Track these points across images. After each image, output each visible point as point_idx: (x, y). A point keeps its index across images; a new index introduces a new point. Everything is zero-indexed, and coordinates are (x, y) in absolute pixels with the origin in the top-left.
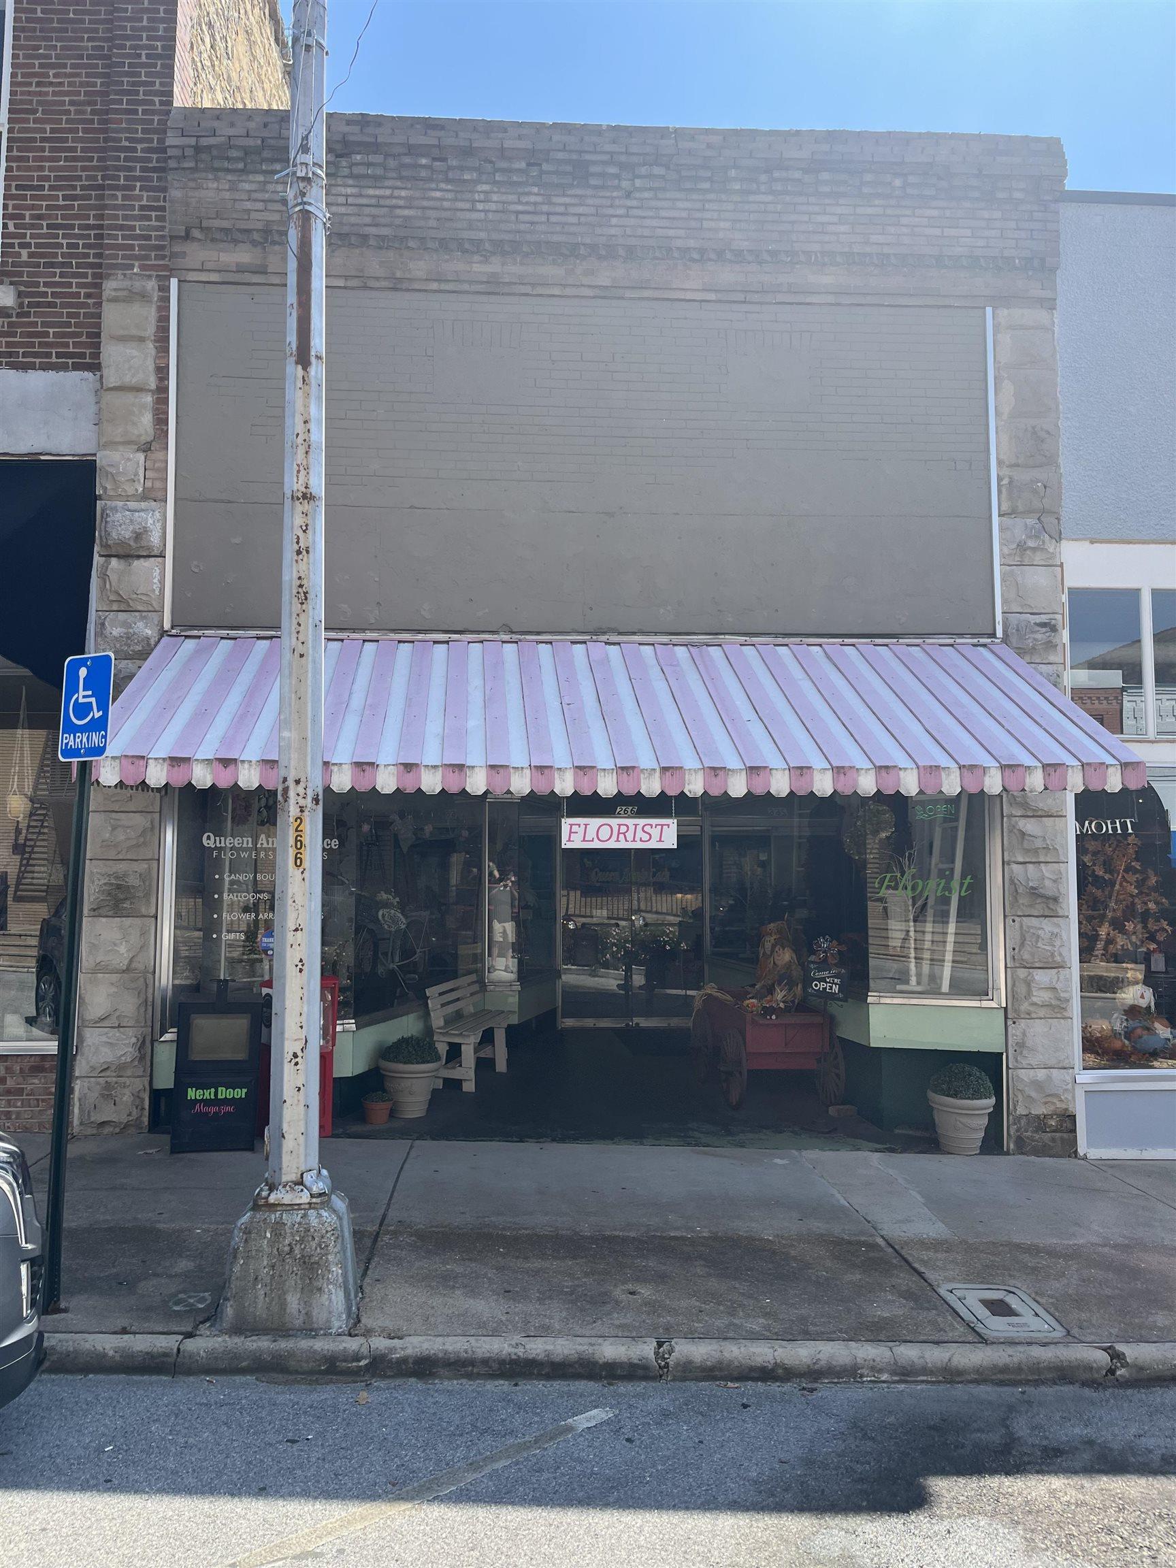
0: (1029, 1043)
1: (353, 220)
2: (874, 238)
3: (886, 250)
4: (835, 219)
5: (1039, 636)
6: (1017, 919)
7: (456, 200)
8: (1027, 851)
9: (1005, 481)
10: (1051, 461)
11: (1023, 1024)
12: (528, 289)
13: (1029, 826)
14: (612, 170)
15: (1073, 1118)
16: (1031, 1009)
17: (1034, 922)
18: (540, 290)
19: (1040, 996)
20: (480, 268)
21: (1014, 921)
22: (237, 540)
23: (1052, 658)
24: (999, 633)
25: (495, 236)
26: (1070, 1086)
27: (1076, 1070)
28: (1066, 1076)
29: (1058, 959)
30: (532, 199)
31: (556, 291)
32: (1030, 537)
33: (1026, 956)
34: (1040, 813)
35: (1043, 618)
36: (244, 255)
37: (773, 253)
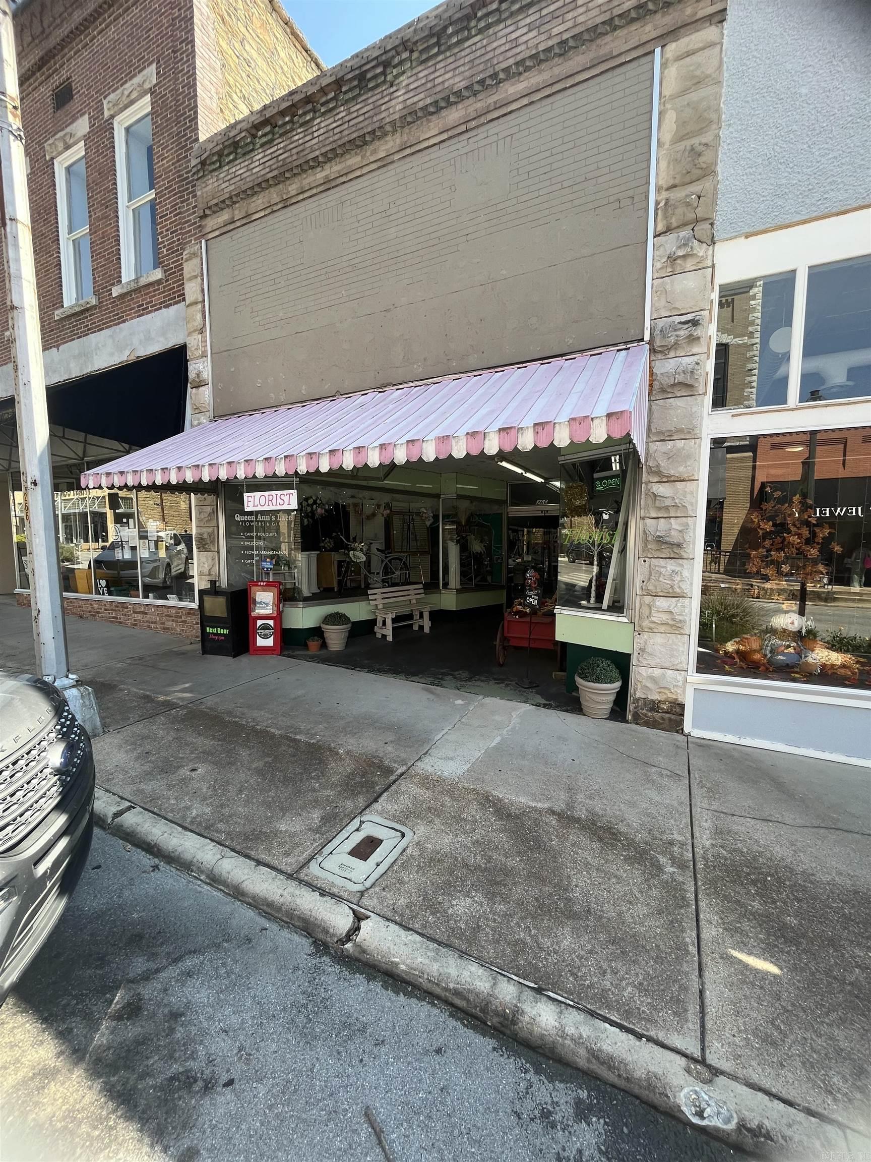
0: (649, 649)
1: (262, 173)
2: (555, 31)
3: (565, 36)
4: (525, 30)
5: (682, 333)
6: (647, 559)
7: (305, 136)
8: (659, 509)
9: (662, 204)
10: (709, 172)
11: (645, 636)
12: (344, 179)
13: (661, 489)
14: (379, 70)
15: (682, 706)
16: (652, 625)
17: (662, 562)
18: (351, 176)
19: (657, 617)
20: (320, 175)
21: (645, 561)
22: (232, 370)
23: (695, 350)
24: (647, 337)
25: (323, 150)
26: (680, 684)
27: (690, 672)
28: (680, 677)
29: (678, 590)
30: (340, 116)
31: (358, 173)
32: (679, 247)
33: (651, 587)
34: (672, 479)
35: (689, 317)
36: (225, 216)
37: (482, 82)
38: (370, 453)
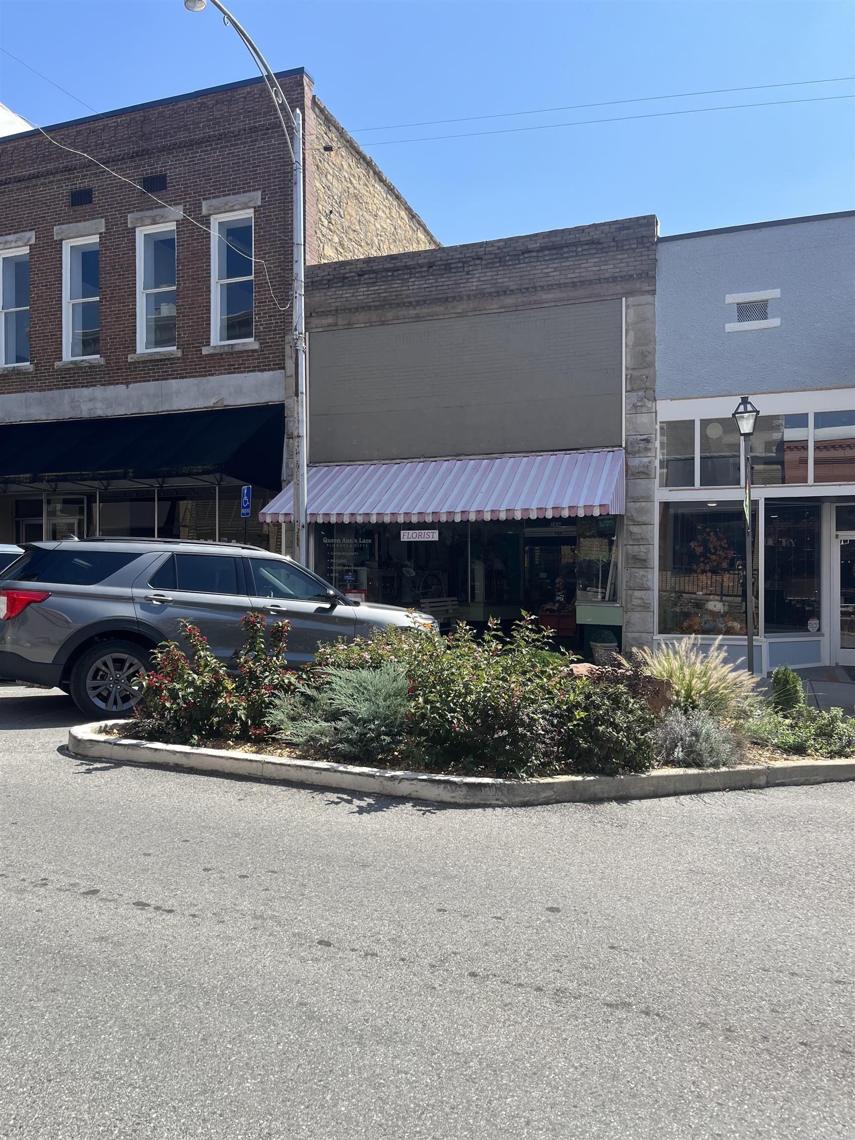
0: (632, 621)
1: (366, 301)
2: (570, 276)
3: (575, 280)
4: (552, 270)
5: (641, 445)
6: (628, 569)
7: (402, 286)
8: (634, 540)
9: (629, 377)
10: (651, 365)
11: (629, 614)
12: (430, 318)
13: (634, 529)
14: (460, 265)
16: (633, 607)
17: (636, 570)
18: (435, 317)
19: (636, 602)
20: (412, 312)
22: (330, 429)
23: (649, 454)
24: (624, 445)
25: (417, 299)
26: (650, 640)
27: (655, 634)
28: (649, 636)
29: (645, 586)
30: (430, 281)
31: (441, 317)
32: (638, 401)
33: (631, 585)
34: (640, 523)
35: (645, 437)
36: (330, 320)
37: (527, 289)
38: (485, 514)
